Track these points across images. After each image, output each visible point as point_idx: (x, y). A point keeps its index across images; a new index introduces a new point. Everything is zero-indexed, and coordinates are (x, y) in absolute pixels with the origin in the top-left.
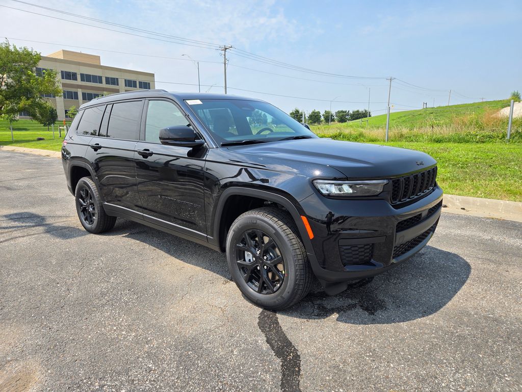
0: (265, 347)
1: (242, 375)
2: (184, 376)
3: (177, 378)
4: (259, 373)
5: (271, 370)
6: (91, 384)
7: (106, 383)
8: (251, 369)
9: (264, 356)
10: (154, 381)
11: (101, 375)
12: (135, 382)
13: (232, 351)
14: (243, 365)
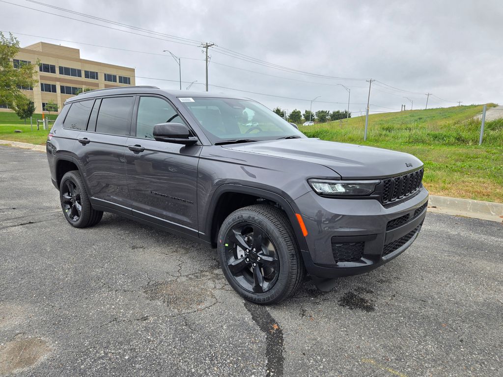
0: (252, 323)
1: (231, 345)
2: (180, 346)
3: (174, 348)
4: (247, 344)
5: (257, 341)
6: (97, 351)
7: (110, 351)
8: (240, 341)
9: (251, 330)
10: (153, 349)
11: (105, 345)
12: (137, 350)
13: (222, 326)
14: (232, 337)
